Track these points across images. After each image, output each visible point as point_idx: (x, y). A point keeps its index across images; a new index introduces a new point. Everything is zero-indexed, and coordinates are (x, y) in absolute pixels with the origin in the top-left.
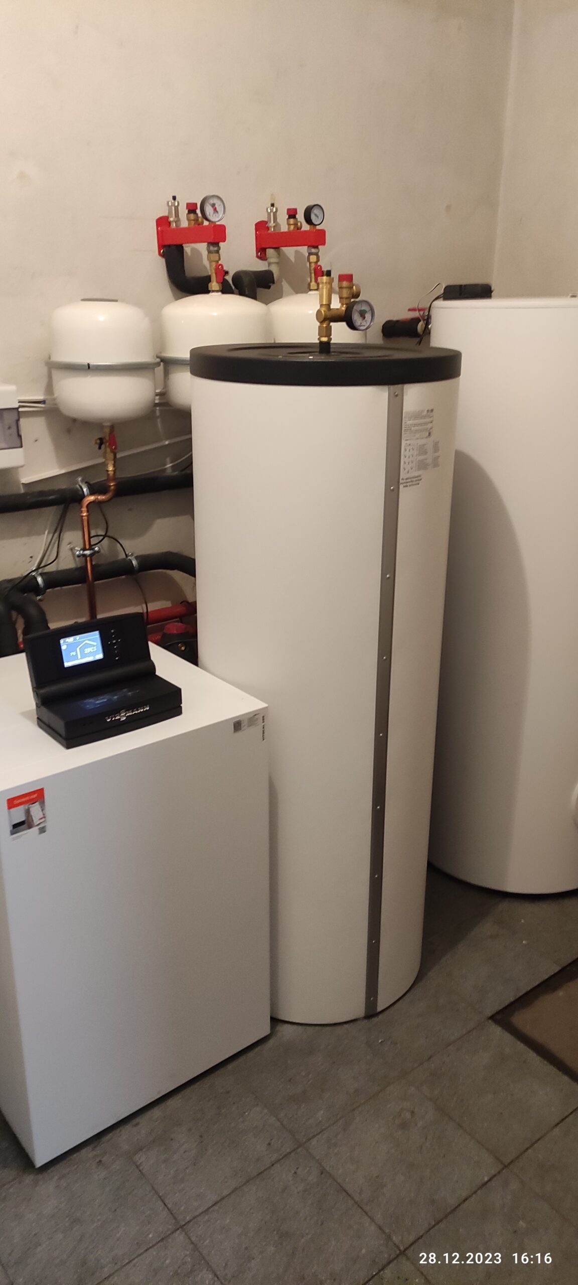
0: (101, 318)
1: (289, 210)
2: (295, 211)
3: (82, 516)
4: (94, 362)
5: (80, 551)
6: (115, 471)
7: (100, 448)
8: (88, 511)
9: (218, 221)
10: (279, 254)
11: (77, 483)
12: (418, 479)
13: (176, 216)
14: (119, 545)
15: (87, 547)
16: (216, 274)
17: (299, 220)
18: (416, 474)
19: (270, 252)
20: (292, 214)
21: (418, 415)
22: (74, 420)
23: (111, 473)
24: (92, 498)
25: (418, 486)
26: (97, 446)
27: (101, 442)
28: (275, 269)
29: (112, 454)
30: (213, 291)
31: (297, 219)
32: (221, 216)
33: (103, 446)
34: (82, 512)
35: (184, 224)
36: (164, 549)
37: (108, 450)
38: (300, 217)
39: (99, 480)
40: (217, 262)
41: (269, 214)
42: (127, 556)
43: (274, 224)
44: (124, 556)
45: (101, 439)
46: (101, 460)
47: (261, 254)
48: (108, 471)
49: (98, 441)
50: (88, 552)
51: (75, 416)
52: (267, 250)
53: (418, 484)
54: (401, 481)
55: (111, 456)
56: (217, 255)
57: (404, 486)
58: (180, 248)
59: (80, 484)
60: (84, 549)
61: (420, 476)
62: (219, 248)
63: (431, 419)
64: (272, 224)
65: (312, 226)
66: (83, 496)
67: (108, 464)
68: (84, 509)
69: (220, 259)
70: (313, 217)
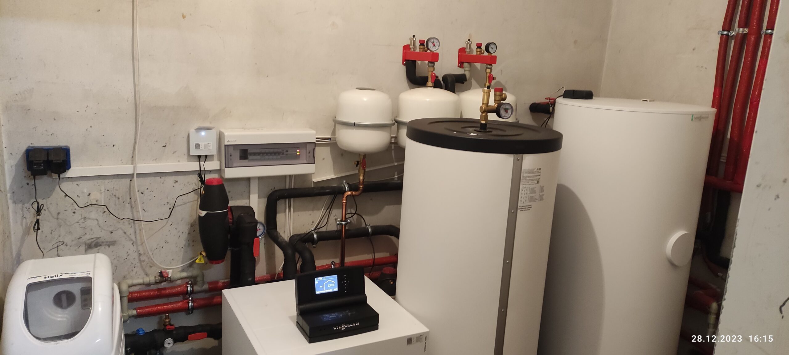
0: (365, 99)
1: (477, 44)
2: (481, 44)
3: (343, 202)
4: (357, 122)
5: (339, 222)
6: (363, 179)
7: (357, 166)
8: (346, 200)
9: (435, 51)
10: (471, 66)
11: (343, 183)
12: (530, 207)
13: (413, 46)
14: (362, 220)
15: (344, 220)
16: (431, 78)
17: (482, 49)
18: (529, 204)
19: (465, 64)
20: (479, 46)
21: (531, 171)
22: (345, 151)
23: (361, 180)
24: (349, 193)
25: (529, 211)
26: (356, 165)
27: (358, 163)
28: (467, 74)
29: (363, 170)
30: (429, 87)
31: (482, 48)
32: (437, 48)
33: (359, 166)
34: (343, 200)
35: (418, 50)
36: (388, 223)
37: (361, 168)
38: (483, 47)
39: (354, 182)
40: (433, 71)
41: (467, 45)
42: (366, 225)
43: (469, 50)
44: (365, 226)
45: (358, 162)
46: (357, 172)
47: (460, 65)
48: (360, 179)
49: (356, 163)
50: (343, 223)
51: (345, 149)
52: (464, 63)
53: (529, 210)
54: (519, 208)
55: (363, 171)
56: (433, 68)
57: (520, 211)
58: (414, 62)
59: (344, 184)
60: (342, 221)
61: (531, 205)
62: (434, 64)
63: (539, 174)
64: (468, 50)
65: (490, 54)
66: (345, 191)
67: (360, 175)
68: (344, 199)
69: (434, 70)
70: (490, 49)
